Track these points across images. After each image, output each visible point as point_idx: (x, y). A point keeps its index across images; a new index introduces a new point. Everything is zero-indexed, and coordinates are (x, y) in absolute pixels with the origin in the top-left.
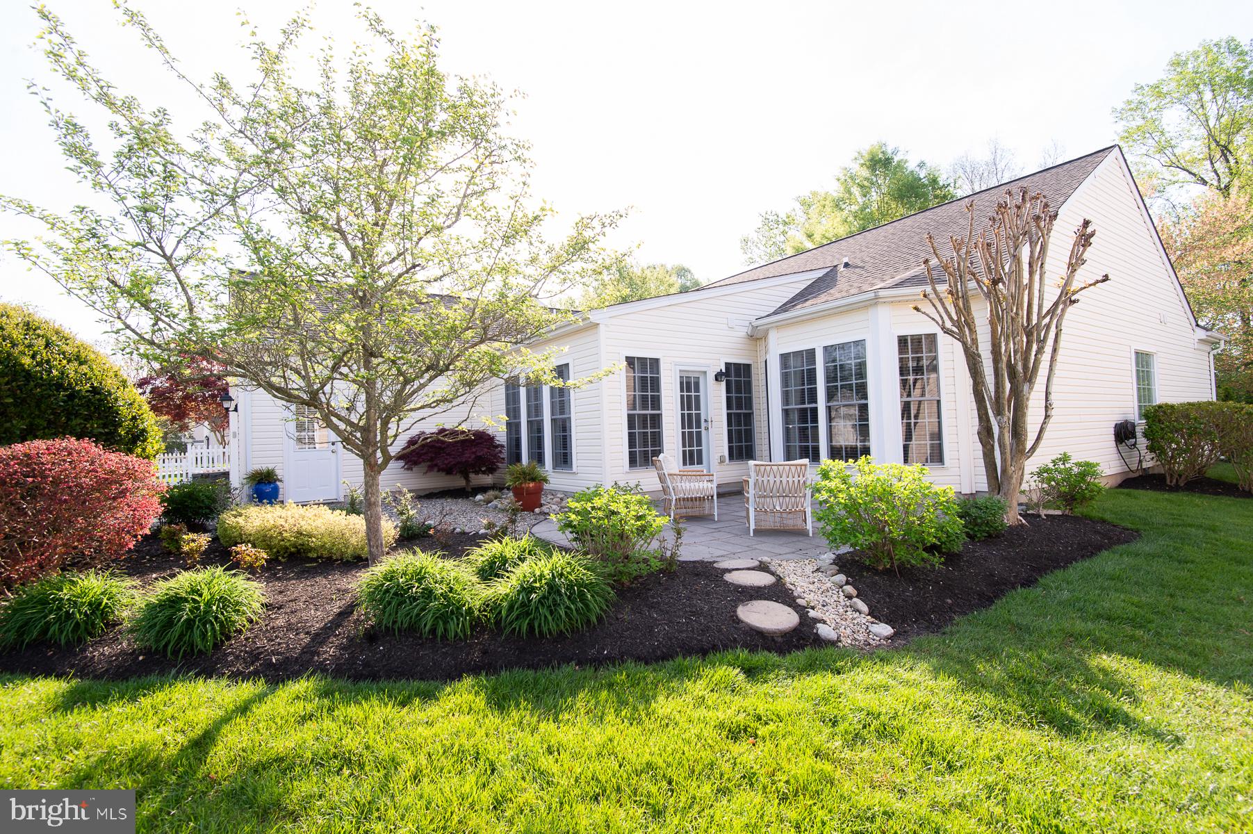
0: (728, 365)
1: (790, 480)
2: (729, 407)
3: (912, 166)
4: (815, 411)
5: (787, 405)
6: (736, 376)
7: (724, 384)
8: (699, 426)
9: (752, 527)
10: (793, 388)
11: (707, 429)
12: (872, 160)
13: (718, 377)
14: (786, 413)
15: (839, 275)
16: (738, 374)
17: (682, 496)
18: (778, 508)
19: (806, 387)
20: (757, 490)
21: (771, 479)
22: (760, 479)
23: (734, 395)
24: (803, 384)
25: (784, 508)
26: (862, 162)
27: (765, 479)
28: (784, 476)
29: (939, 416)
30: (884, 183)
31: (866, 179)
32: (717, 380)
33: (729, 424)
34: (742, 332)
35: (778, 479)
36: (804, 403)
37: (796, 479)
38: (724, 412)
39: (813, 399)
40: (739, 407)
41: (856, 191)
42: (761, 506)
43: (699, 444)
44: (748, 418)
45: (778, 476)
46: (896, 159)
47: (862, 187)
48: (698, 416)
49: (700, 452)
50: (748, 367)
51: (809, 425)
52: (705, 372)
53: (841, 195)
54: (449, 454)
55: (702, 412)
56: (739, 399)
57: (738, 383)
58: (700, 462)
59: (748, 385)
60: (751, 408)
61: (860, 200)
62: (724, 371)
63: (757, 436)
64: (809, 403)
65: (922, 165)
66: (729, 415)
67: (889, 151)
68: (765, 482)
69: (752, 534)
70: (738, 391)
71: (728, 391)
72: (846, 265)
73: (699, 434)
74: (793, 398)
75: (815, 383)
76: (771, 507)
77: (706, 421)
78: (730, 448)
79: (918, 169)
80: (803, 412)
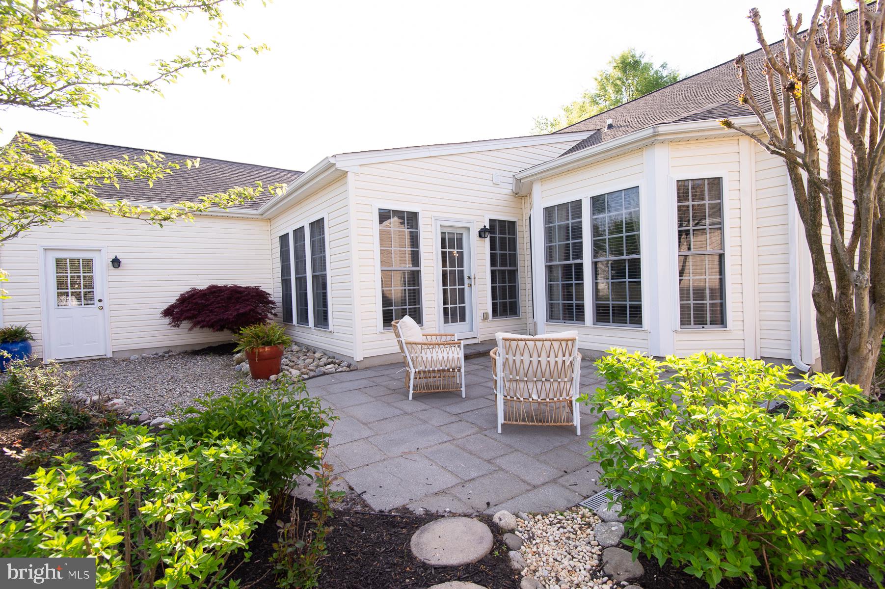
0: (492, 221)
1: (552, 360)
2: (493, 263)
3: (656, 66)
4: (580, 267)
5: (551, 261)
6: (501, 233)
7: (488, 240)
8: (462, 282)
9: (501, 420)
10: (557, 243)
11: (470, 286)
12: (623, 62)
13: (482, 233)
14: (550, 269)
15: (603, 135)
16: (502, 232)
17: (422, 368)
18: (535, 397)
19: (571, 242)
20: (507, 372)
21: (526, 358)
22: (511, 358)
23: (498, 252)
24: (568, 239)
25: (543, 396)
26: (615, 65)
27: (518, 358)
28: (544, 354)
29: (721, 271)
30: (634, 82)
31: (619, 79)
32: (480, 236)
33: (493, 281)
34: (507, 189)
35: (535, 359)
36: (569, 259)
37: (560, 360)
38: (488, 268)
39: (578, 253)
40: (503, 264)
41: (610, 90)
42: (512, 394)
43: (462, 301)
44: (513, 275)
45: (535, 355)
46: (643, 61)
47: (616, 85)
48: (461, 273)
49: (463, 310)
50: (512, 224)
51: (574, 282)
52: (468, 229)
53: (598, 92)
54: (212, 311)
55: (466, 269)
56: (503, 257)
57: (503, 240)
58: (463, 319)
59: (513, 242)
60: (515, 264)
61: (613, 96)
62: (488, 227)
63: (521, 292)
64: (573, 259)
65: (664, 66)
66: (493, 273)
67: (638, 55)
68: (518, 363)
69: (500, 430)
70: (503, 248)
71: (493, 247)
72: (610, 127)
73: (462, 291)
74: (557, 254)
75: (581, 237)
76: (526, 395)
77: (469, 278)
78: (494, 306)
79: (661, 69)
80: (568, 268)
